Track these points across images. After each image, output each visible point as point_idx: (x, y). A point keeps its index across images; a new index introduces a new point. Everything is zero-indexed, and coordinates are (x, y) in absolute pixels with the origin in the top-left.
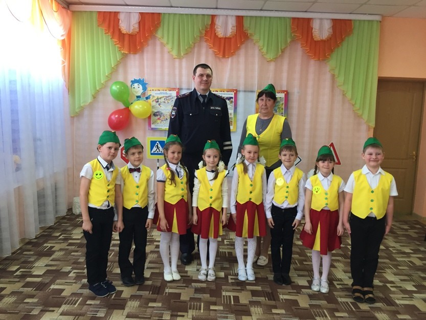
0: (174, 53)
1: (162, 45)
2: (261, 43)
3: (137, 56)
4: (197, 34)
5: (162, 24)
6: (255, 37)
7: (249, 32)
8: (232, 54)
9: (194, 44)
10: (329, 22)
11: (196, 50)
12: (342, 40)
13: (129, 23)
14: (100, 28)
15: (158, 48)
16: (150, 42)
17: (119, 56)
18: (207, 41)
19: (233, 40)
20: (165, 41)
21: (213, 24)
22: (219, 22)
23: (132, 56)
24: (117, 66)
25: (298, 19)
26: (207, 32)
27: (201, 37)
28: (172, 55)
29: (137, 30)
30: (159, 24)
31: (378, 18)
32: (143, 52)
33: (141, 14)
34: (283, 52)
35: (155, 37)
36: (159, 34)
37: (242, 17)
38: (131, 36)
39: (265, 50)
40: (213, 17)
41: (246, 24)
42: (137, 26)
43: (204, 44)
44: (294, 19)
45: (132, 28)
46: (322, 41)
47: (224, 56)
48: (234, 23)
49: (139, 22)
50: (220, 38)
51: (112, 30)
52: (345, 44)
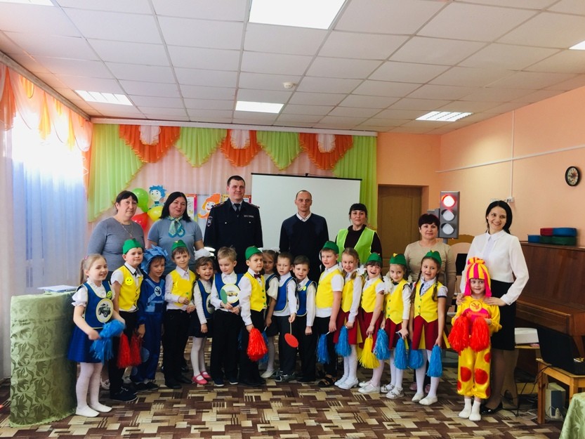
0: (193, 162)
1: (181, 155)
2: (273, 154)
3: (156, 165)
4: (213, 145)
5: (181, 137)
6: (268, 149)
7: (262, 144)
8: (246, 164)
9: (211, 154)
10: (332, 136)
11: (213, 159)
12: (344, 152)
13: (149, 135)
14: (121, 139)
15: (177, 157)
16: (169, 152)
17: (139, 165)
18: (223, 151)
19: (247, 152)
20: (184, 151)
21: (228, 137)
22: (234, 136)
23: (151, 165)
24: (136, 174)
25: (305, 134)
26: (222, 143)
27: (217, 148)
28: (190, 165)
29: (158, 142)
30: (178, 136)
31: (374, 134)
32: (162, 161)
33: (162, 127)
34: (293, 162)
35: (174, 147)
36: (178, 144)
37: (255, 131)
38: (151, 147)
39: (276, 160)
40: (229, 131)
41: (259, 137)
42: (157, 138)
43: (220, 155)
44: (301, 134)
45: (152, 140)
46: (327, 153)
47: (239, 165)
48: (248, 137)
49: (159, 135)
50: (235, 150)
51: (133, 142)
52: (347, 156)
